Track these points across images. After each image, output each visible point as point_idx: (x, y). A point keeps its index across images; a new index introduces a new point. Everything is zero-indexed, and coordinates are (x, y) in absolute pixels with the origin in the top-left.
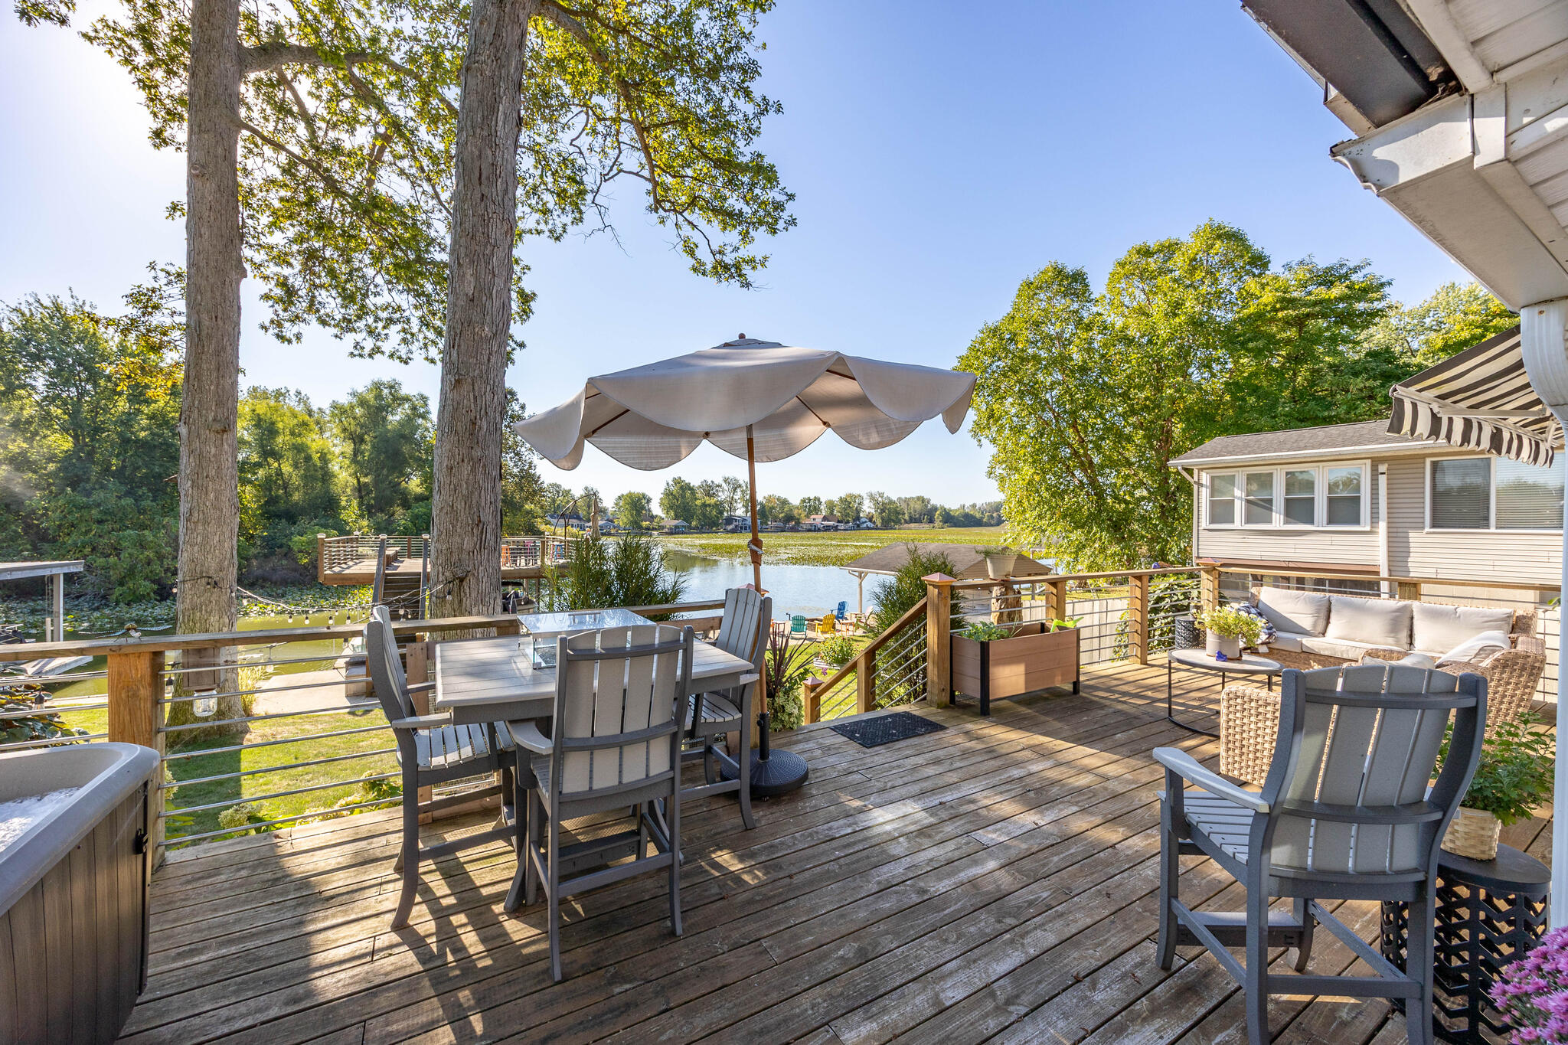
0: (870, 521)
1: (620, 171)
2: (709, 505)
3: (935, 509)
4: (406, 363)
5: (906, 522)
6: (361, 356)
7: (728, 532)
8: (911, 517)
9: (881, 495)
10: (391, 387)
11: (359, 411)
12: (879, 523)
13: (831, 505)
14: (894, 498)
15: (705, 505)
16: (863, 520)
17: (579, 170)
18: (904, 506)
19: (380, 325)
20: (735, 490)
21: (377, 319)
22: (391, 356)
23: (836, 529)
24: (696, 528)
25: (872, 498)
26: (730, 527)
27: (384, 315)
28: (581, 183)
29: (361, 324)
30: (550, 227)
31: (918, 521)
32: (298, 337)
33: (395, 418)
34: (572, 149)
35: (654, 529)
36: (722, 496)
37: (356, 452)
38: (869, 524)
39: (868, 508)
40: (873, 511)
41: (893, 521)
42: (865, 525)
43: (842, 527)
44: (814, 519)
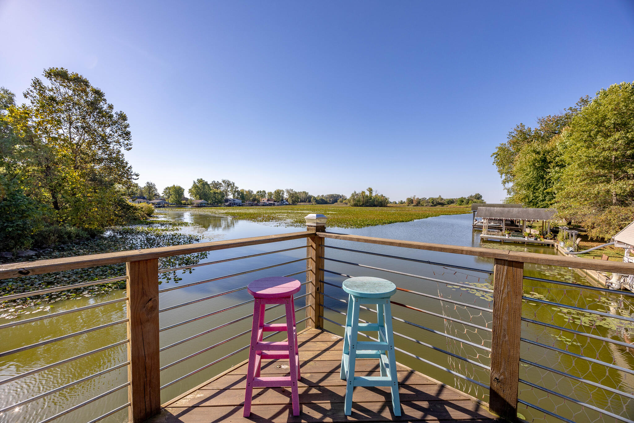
0: (287, 201)
2: (217, 193)
3: (310, 197)
7: (226, 206)
8: (301, 200)
9: (292, 190)
12: (291, 202)
13: (270, 194)
14: (297, 191)
15: (215, 193)
16: (284, 201)
20: (228, 186)
23: (274, 205)
24: (211, 204)
25: (288, 191)
26: (227, 204)
31: (304, 201)
35: (189, 204)
36: (222, 189)
38: (287, 203)
39: (286, 196)
40: (288, 197)
41: (297, 202)
42: (285, 203)
43: (276, 204)
44: (264, 200)
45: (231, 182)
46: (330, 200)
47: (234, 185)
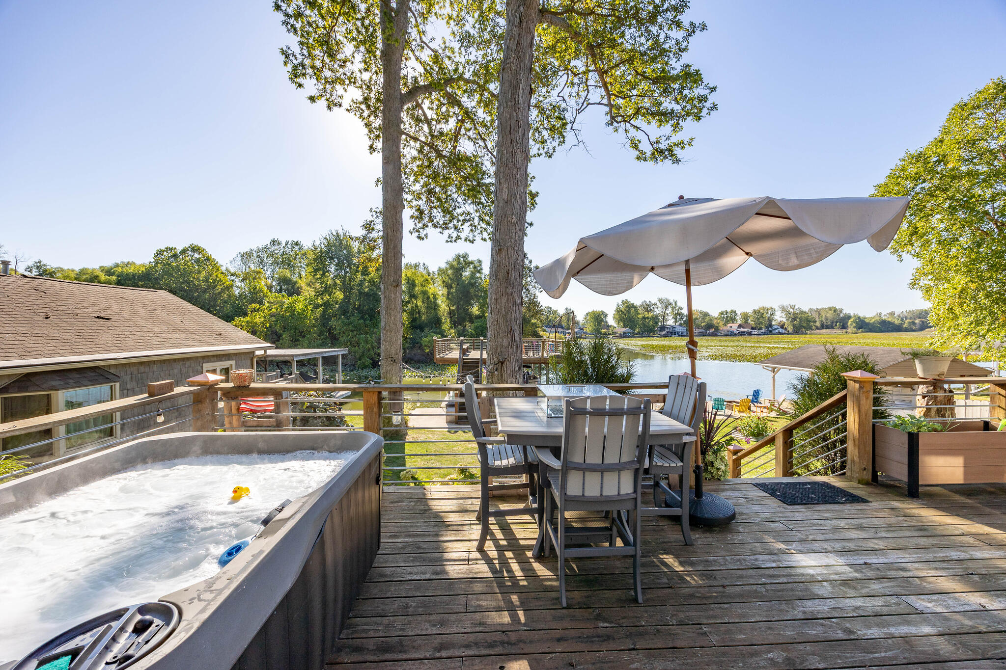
0: (782, 327)
1: (588, 104)
2: (648, 318)
3: (849, 317)
4: (473, 243)
5: (817, 328)
6: (451, 241)
7: (661, 336)
9: (793, 307)
10: (464, 257)
11: (450, 272)
12: (790, 329)
13: (745, 317)
14: (806, 309)
15: (644, 318)
16: (775, 327)
17: (563, 111)
18: (815, 315)
19: (460, 223)
20: (667, 307)
21: (458, 221)
22: (466, 240)
23: (750, 334)
24: (639, 333)
25: (783, 309)
26: (663, 333)
27: (461, 218)
28: (564, 119)
29: (451, 225)
30: (546, 150)
31: (831, 327)
32: (426, 236)
33: (467, 274)
34: (559, 99)
35: (609, 334)
36: (657, 311)
37: (449, 293)
38: (781, 330)
39: (779, 317)
40: (784, 320)
41: (805, 328)
42: (777, 331)
43: (756, 333)
44: (731, 327)
45: (671, 301)
46: (914, 323)
47: (676, 304)
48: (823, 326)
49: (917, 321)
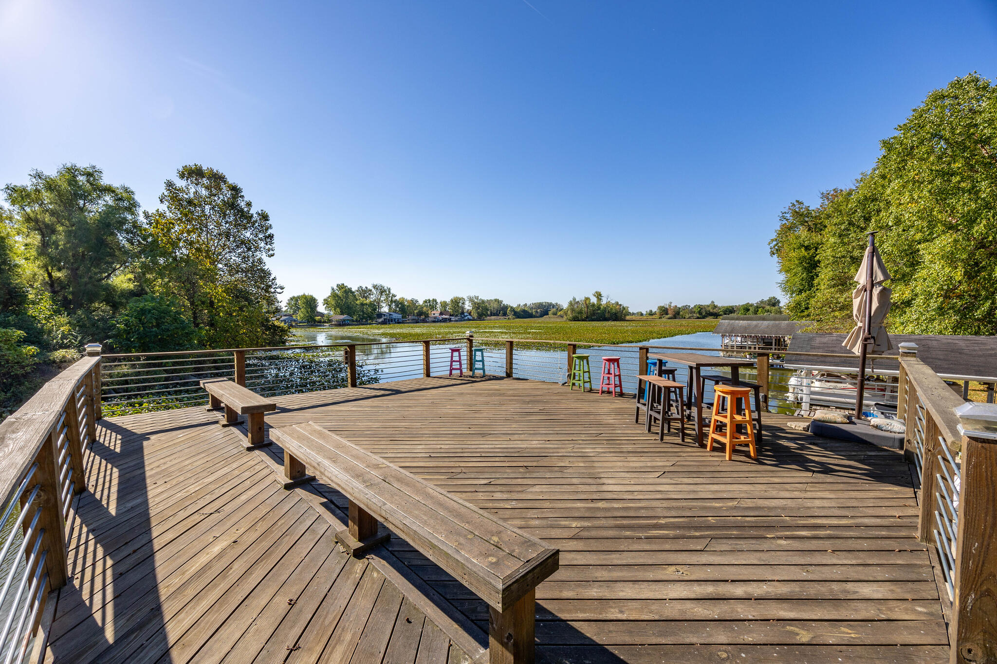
0: (470, 315)
2: (366, 304)
3: (506, 307)
5: (488, 315)
7: (379, 323)
8: (491, 313)
9: (477, 298)
12: (475, 316)
13: (444, 304)
14: (485, 298)
15: (362, 304)
16: (466, 314)
20: (381, 293)
23: (450, 320)
24: (356, 321)
25: (471, 300)
26: (380, 320)
31: (497, 314)
35: (325, 322)
36: (372, 298)
37: (44, 245)
38: (469, 317)
39: (468, 306)
40: (471, 308)
41: (485, 315)
42: (467, 318)
43: (454, 320)
44: (434, 314)
45: (386, 288)
47: (389, 292)
48: (492, 314)
49: (538, 311)
